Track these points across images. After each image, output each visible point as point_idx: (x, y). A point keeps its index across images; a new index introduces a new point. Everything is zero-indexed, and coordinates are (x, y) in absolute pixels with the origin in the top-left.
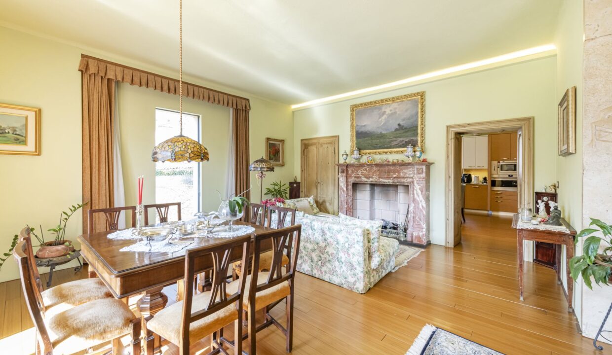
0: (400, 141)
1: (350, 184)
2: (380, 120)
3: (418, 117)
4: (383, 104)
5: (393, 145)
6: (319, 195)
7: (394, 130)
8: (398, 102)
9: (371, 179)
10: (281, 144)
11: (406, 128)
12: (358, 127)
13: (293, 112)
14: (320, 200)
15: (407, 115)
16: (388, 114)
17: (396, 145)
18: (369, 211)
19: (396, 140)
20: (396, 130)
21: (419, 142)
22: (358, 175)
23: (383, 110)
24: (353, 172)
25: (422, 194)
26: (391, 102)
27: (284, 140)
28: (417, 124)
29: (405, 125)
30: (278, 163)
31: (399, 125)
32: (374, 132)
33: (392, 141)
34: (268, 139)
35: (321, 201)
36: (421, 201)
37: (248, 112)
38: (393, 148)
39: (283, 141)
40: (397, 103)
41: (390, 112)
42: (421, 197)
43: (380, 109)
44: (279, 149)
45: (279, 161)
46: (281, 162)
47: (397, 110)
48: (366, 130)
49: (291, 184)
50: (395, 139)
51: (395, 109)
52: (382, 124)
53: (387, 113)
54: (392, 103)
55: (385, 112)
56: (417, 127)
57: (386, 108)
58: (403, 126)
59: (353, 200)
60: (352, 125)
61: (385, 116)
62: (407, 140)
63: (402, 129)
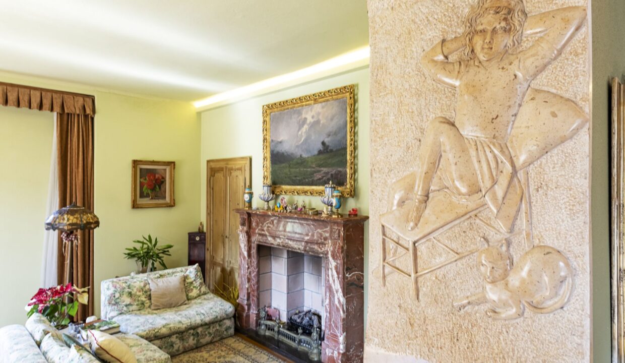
0: (324, 173)
1: (254, 245)
2: (300, 133)
3: (347, 131)
4: (303, 106)
5: (316, 179)
6: (227, 259)
7: (316, 152)
8: (321, 102)
9: (278, 240)
10: (168, 169)
11: (331, 151)
12: (273, 144)
13: (199, 114)
14: (228, 266)
15: (333, 126)
16: (310, 122)
17: (320, 179)
18: (286, 295)
19: (320, 171)
20: (320, 152)
21: (348, 176)
22: (263, 230)
23: (304, 116)
24: (257, 225)
25: (338, 278)
26: (313, 102)
27: (174, 163)
28: (346, 145)
29: (330, 145)
30: (161, 201)
31: (323, 143)
32: (292, 154)
33: (315, 172)
34: (135, 163)
35: (229, 269)
36: (337, 292)
37: (92, 119)
38: (316, 185)
39: (172, 164)
40: (320, 104)
41: (312, 120)
42: (337, 282)
43: (300, 113)
44: (164, 178)
45: (164, 198)
46: (168, 199)
47: (320, 117)
48: (283, 150)
49: (191, 236)
50: (318, 169)
51: (319, 114)
52: (303, 139)
53: (308, 122)
54: (314, 104)
55: (306, 119)
56: (345, 149)
57: (307, 113)
58: (328, 146)
59: (258, 274)
60: (265, 140)
61: (306, 127)
62: (333, 172)
63: (327, 152)
